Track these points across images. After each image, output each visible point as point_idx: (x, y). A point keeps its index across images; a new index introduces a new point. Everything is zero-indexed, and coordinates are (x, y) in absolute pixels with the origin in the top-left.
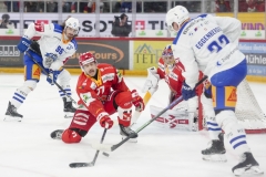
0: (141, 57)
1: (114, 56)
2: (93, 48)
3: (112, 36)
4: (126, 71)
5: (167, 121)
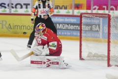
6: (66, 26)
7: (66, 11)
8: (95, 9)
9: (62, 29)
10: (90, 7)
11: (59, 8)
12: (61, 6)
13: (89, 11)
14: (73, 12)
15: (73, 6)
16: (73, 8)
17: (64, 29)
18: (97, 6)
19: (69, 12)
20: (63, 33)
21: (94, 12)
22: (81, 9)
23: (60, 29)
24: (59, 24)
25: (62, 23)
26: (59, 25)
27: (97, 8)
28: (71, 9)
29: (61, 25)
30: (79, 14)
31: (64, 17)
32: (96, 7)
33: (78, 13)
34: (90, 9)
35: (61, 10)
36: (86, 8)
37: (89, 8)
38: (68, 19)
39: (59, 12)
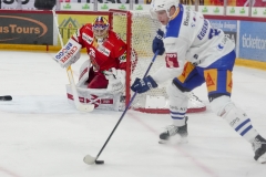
0: (65, 32)
1: (37, 30)
2: (14, 21)
3: (35, 9)
4: (50, 47)
5: (88, 101)
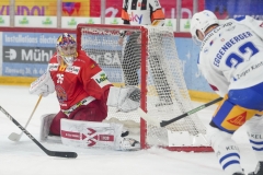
6: (44, 54)
7: (44, 18)
8: (109, 15)
9: (33, 62)
10: (99, 10)
11: (25, 12)
12: (30, 8)
13: (97, 21)
14: (59, 22)
15: (59, 8)
16: (59, 12)
17: (38, 62)
18: (115, 7)
19: (50, 23)
20: (35, 71)
21: (109, 21)
22: (78, 15)
23: (29, 62)
24: (27, 49)
25: (33, 49)
26: (27, 52)
27: (115, 11)
28: (55, 15)
29: (31, 52)
30: (75, 27)
31: (37, 34)
32: (111, 9)
33: (71, 24)
34: (98, 15)
35: (30, 18)
36: (88, 13)
37: (95, 12)
38: (47, 37)
39: (27, 22)
